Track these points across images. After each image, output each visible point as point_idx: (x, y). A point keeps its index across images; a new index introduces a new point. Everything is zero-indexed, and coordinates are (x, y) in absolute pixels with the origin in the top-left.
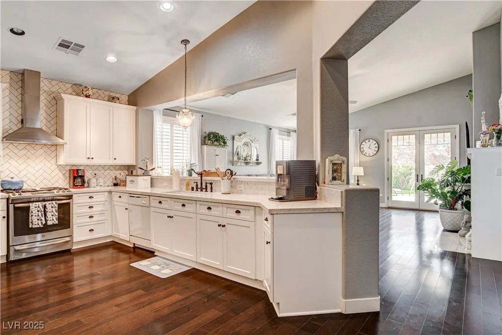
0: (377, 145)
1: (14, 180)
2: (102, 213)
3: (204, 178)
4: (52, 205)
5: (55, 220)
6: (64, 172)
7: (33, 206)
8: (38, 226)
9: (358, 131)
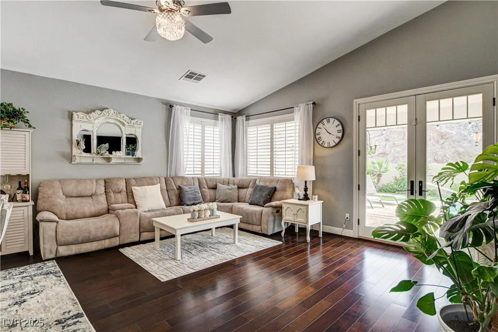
9: (312, 105)
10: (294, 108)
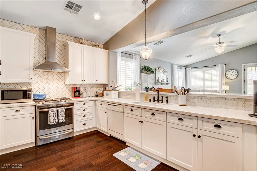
0: (237, 73)
1: (40, 94)
2: (90, 114)
3: (160, 93)
4: (62, 110)
5: (64, 119)
6: (69, 89)
7: (50, 110)
8: (54, 124)
9: (224, 65)
10: (216, 66)
